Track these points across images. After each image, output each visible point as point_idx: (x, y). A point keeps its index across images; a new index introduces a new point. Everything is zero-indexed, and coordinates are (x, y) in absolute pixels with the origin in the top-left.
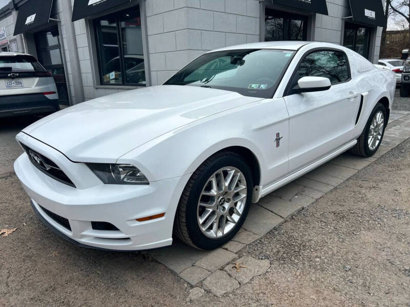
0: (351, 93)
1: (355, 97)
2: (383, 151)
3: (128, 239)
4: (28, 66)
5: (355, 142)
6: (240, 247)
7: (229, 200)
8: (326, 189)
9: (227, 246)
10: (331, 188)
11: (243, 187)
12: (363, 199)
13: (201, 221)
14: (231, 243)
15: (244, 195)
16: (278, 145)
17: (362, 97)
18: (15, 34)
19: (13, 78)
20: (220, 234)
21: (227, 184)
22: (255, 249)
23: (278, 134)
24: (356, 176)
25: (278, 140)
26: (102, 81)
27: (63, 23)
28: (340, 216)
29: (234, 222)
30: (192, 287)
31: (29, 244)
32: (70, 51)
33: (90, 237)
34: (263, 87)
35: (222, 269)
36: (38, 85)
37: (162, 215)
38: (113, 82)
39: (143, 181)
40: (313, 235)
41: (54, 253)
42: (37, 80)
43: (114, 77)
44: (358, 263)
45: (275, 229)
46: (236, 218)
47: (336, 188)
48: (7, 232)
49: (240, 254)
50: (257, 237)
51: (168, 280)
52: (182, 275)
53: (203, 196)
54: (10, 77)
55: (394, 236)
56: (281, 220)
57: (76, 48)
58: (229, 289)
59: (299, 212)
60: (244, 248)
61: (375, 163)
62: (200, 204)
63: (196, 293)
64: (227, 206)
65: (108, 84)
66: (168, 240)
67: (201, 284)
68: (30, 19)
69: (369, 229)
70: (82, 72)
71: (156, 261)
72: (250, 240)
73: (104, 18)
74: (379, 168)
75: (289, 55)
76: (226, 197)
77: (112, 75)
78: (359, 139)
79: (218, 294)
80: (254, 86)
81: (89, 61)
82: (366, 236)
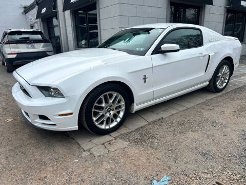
0: (201, 53)
1: (204, 56)
2: (229, 89)
3: (55, 125)
4: (39, 37)
5: (208, 83)
7: (113, 110)
8: (181, 109)
9: (111, 134)
10: (185, 108)
11: (123, 103)
12: (200, 115)
13: (95, 119)
14: (114, 133)
15: (123, 108)
16: (145, 82)
17: (209, 56)
18: (36, 19)
19: (30, 43)
20: (107, 127)
21: (111, 101)
22: (125, 136)
23: (145, 76)
24: (204, 103)
25: (145, 79)
26: (78, 45)
27: (59, 12)
28: (181, 123)
29: (117, 122)
30: (84, 151)
31: (17, 127)
32: (63, 28)
33: (39, 123)
34: (142, 49)
35: (103, 144)
36: (43, 47)
37: (72, 114)
39: (62, 96)
40: (160, 132)
41: (27, 131)
42: (42, 44)
44: (177, 147)
45: (142, 127)
46: (119, 120)
47: (188, 109)
48: (9, 120)
49: (116, 138)
50: (130, 131)
51: (75, 147)
52: (82, 146)
53: (96, 106)
54: (28, 43)
55: (206, 136)
56: (147, 123)
57: (66, 27)
58: (102, 153)
59: (159, 119)
60: (120, 135)
61: (220, 96)
62: (93, 110)
63: (85, 154)
64: (112, 113)
65: (81, 46)
66: (76, 127)
67: (89, 150)
68: (44, 10)
69: (194, 131)
70: (68, 40)
71: (73, 139)
72: (125, 132)
73: (80, 10)
74: (221, 99)
75: (160, 31)
76: (111, 108)
77: (83, 42)
78: (210, 81)
79: (96, 155)
80: (137, 49)
81: (71, 34)
82: (191, 135)
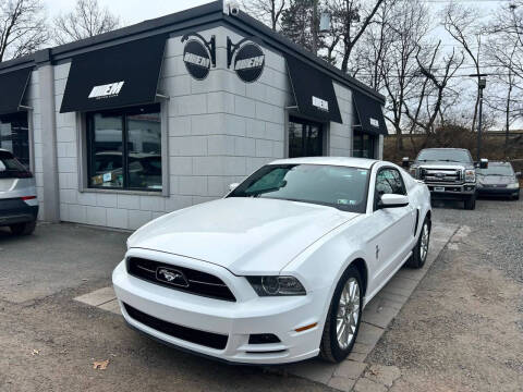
1: (414, 212)
3: (284, 351)
5: (411, 253)
6: (363, 357)
8: (402, 300)
9: (350, 357)
10: (406, 298)
11: (358, 298)
12: (440, 307)
13: (337, 331)
14: (352, 354)
15: (357, 306)
16: (377, 257)
17: (418, 211)
22: (376, 356)
23: (377, 247)
24: (420, 287)
25: (377, 251)
26: (90, 183)
27: (35, 111)
29: (352, 333)
32: (44, 145)
34: (352, 202)
35: (362, 376)
36: (17, 188)
37: (314, 325)
38: (108, 185)
39: (302, 291)
40: (419, 342)
42: (16, 181)
43: (110, 179)
45: (381, 339)
46: (353, 329)
47: (410, 299)
49: (368, 363)
50: (372, 347)
56: (382, 331)
57: (55, 143)
59: (393, 322)
60: (368, 357)
65: (99, 186)
66: (316, 351)
70: (60, 170)
71: (294, 376)
72: (368, 350)
74: (435, 278)
75: (365, 173)
77: (107, 177)
78: (413, 251)
80: (343, 201)
82: (463, 339)
